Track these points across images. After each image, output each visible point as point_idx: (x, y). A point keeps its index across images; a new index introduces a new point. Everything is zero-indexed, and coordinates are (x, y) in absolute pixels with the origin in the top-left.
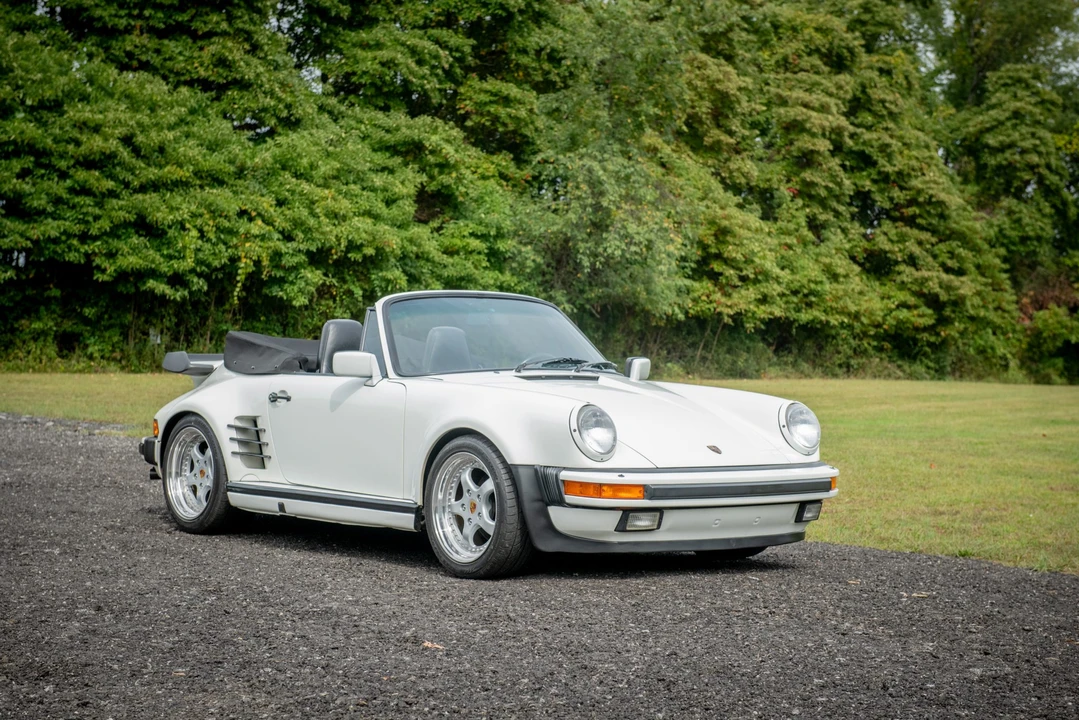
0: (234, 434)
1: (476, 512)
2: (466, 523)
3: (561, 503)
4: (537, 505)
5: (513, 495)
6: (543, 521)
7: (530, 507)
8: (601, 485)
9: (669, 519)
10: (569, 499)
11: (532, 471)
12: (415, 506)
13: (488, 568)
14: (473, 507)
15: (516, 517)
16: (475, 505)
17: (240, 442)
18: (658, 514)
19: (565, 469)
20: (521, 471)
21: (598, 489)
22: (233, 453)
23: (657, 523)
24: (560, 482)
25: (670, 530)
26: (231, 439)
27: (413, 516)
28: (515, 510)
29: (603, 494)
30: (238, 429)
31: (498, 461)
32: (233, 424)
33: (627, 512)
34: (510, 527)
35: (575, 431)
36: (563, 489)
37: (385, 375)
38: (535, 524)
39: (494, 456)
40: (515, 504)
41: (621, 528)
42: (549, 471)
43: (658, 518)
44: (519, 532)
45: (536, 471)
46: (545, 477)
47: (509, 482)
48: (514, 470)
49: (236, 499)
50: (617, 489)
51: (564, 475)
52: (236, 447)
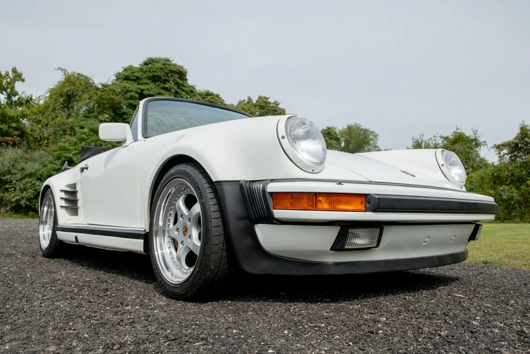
0: (63, 195)
1: (188, 235)
2: (180, 246)
3: (269, 219)
4: (242, 224)
5: (218, 215)
6: (249, 241)
7: (235, 225)
8: (317, 194)
9: (390, 235)
10: (278, 213)
11: (237, 187)
12: (143, 233)
13: (195, 290)
14: (186, 230)
15: (222, 238)
16: (187, 229)
17: (66, 200)
18: (378, 230)
19: (272, 181)
20: (226, 188)
21: (312, 199)
22: (61, 207)
23: (376, 240)
24: (267, 195)
25: (389, 248)
26: (62, 198)
27: (143, 241)
28: (220, 230)
29: (320, 206)
30: (66, 192)
31: (204, 181)
32: (63, 189)
33: (346, 227)
34: (215, 248)
35: (283, 137)
36: (271, 203)
37: (136, 140)
38: (241, 244)
39: (200, 176)
40: (221, 223)
41: (339, 246)
42: (256, 186)
43: (377, 234)
44: (225, 253)
45: (241, 187)
46: (251, 192)
47: (214, 201)
48: (218, 188)
49: (61, 235)
50: (335, 199)
51: (272, 187)
52: (63, 203)
